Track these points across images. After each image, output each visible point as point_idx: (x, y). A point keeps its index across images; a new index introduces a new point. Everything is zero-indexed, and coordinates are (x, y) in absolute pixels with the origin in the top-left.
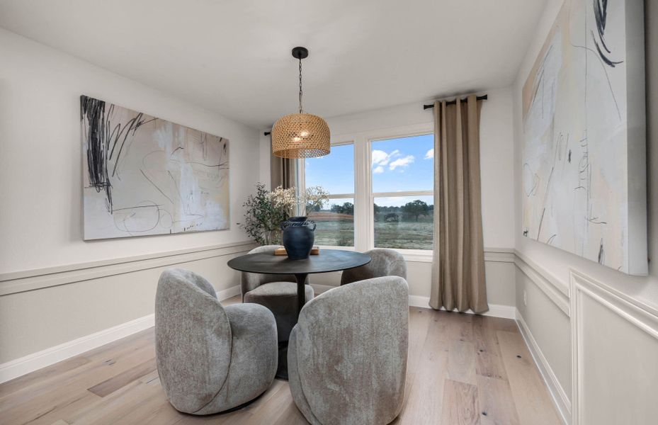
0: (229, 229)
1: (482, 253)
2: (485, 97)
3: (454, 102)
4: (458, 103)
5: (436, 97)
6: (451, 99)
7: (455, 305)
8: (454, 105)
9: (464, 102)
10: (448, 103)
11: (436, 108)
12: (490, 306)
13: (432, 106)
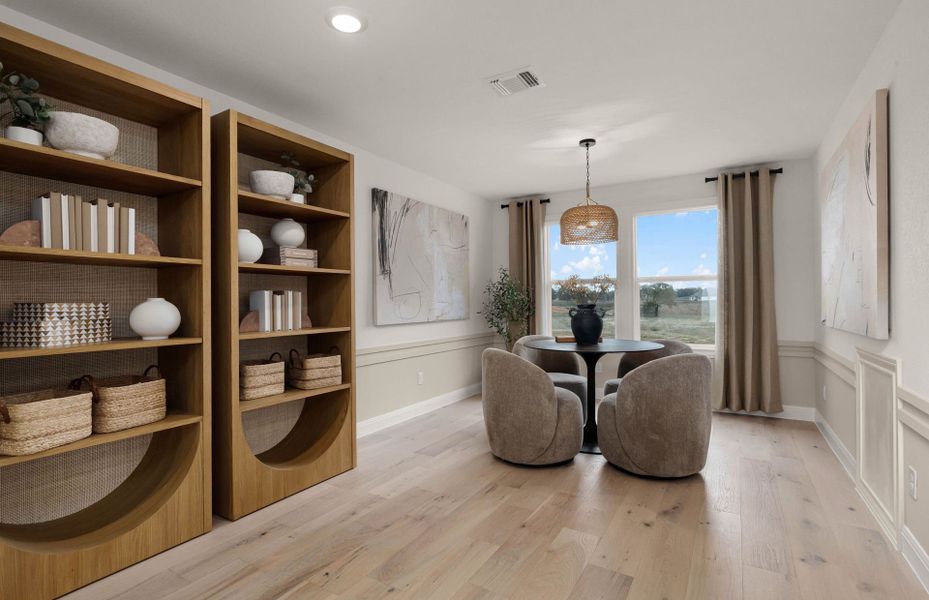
0: (469, 318)
1: (775, 347)
2: (780, 171)
3: (743, 176)
4: (748, 177)
5: (720, 169)
6: (738, 172)
7: (742, 406)
8: (742, 179)
9: (755, 175)
10: (735, 177)
11: (721, 181)
12: (784, 406)
13: (716, 179)
